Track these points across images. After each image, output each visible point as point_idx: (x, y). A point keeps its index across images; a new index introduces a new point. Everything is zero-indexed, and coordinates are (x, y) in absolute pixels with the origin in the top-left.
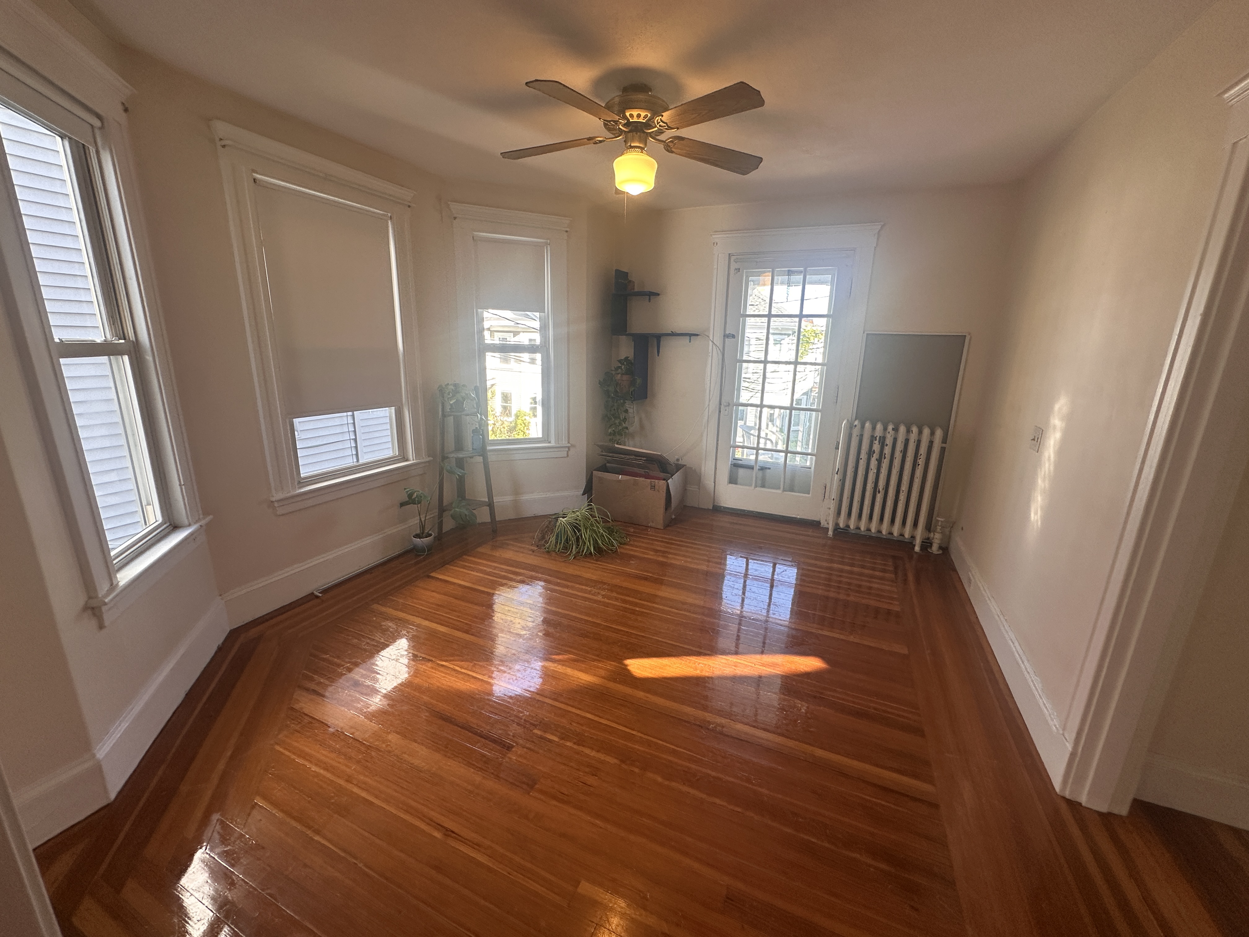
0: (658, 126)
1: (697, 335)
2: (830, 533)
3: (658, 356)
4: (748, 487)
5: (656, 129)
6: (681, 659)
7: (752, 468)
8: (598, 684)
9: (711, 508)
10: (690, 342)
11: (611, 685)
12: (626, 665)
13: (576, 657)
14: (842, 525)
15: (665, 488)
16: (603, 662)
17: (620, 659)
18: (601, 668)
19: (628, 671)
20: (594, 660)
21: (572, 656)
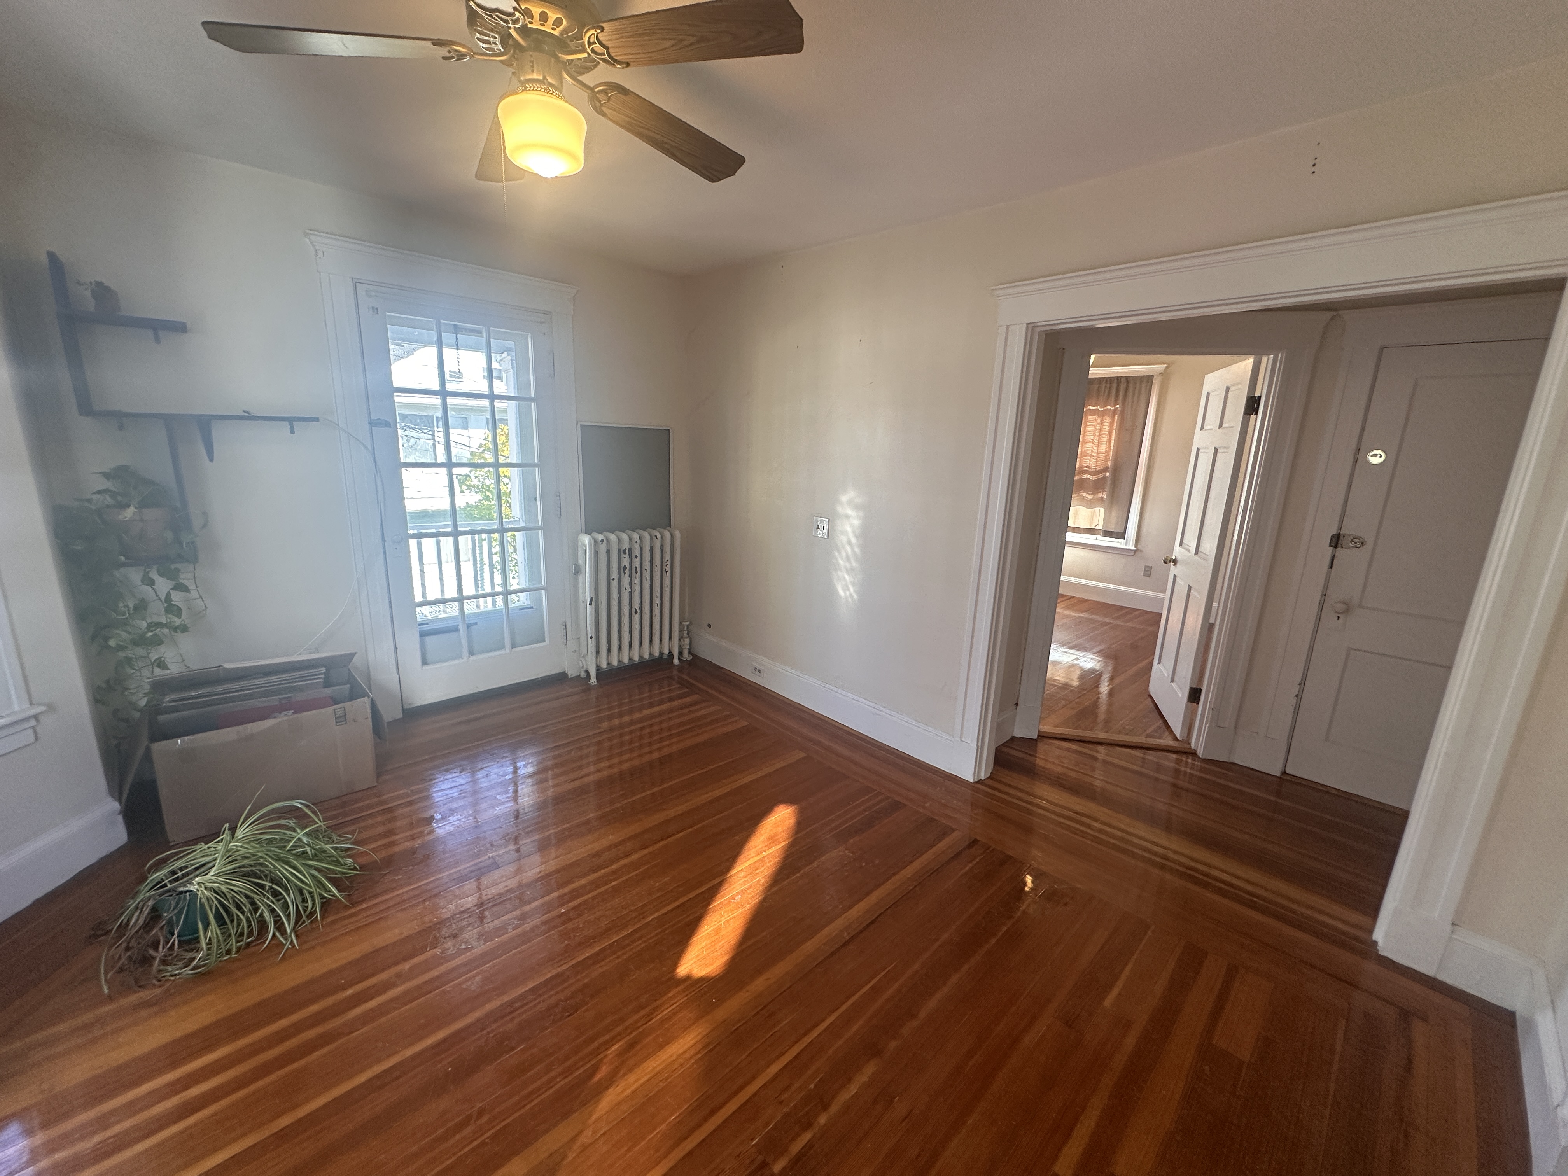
0: (589, 50)
1: (317, 419)
2: (593, 680)
3: (211, 460)
4: (456, 662)
5: (586, 55)
6: (714, 911)
7: (456, 629)
8: (710, 1032)
9: (401, 716)
10: (292, 432)
11: (721, 1013)
12: (688, 978)
13: (620, 1044)
14: (604, 665)
15: (369, 711)
16: (661, 1005)
17: (672, 981)
18: (675, 1014)
19: (702, 979)
20: (649, 1016)
21: (616, 1047)
